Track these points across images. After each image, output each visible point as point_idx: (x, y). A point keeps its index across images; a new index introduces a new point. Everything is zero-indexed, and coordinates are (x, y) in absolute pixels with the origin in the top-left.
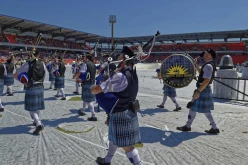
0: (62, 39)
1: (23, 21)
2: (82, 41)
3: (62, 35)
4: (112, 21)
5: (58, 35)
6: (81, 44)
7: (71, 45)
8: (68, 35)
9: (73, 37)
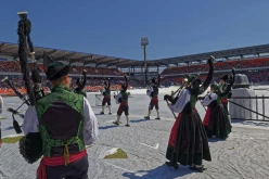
0: (94, 65)
1: (55, 51)
2: (114, 67)
3: (93, 61)
4: (144, 44)
5: (89, 62)
6: (112, 70)
7: (102, 71)
8: (99, 61)
9: (104, 63)
